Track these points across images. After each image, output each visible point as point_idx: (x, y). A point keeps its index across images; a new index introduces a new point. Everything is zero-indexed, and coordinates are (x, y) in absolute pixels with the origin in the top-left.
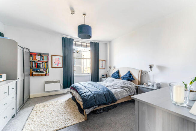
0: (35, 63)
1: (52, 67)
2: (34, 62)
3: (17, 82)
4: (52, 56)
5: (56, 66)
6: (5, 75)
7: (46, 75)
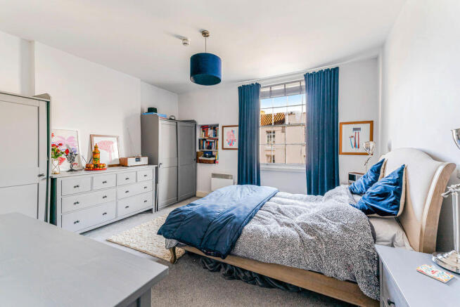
0: (207, 142)
1: (223, 149)
2: (205, 140)
3: (157, 168)
4: (223, 127)
5: (229, 147)
6: (147, 158)
7: (215, 162)
